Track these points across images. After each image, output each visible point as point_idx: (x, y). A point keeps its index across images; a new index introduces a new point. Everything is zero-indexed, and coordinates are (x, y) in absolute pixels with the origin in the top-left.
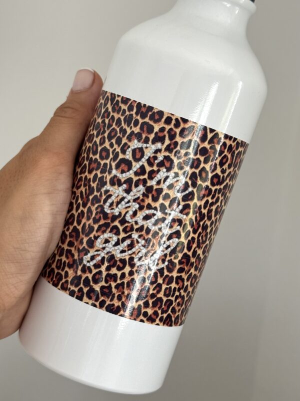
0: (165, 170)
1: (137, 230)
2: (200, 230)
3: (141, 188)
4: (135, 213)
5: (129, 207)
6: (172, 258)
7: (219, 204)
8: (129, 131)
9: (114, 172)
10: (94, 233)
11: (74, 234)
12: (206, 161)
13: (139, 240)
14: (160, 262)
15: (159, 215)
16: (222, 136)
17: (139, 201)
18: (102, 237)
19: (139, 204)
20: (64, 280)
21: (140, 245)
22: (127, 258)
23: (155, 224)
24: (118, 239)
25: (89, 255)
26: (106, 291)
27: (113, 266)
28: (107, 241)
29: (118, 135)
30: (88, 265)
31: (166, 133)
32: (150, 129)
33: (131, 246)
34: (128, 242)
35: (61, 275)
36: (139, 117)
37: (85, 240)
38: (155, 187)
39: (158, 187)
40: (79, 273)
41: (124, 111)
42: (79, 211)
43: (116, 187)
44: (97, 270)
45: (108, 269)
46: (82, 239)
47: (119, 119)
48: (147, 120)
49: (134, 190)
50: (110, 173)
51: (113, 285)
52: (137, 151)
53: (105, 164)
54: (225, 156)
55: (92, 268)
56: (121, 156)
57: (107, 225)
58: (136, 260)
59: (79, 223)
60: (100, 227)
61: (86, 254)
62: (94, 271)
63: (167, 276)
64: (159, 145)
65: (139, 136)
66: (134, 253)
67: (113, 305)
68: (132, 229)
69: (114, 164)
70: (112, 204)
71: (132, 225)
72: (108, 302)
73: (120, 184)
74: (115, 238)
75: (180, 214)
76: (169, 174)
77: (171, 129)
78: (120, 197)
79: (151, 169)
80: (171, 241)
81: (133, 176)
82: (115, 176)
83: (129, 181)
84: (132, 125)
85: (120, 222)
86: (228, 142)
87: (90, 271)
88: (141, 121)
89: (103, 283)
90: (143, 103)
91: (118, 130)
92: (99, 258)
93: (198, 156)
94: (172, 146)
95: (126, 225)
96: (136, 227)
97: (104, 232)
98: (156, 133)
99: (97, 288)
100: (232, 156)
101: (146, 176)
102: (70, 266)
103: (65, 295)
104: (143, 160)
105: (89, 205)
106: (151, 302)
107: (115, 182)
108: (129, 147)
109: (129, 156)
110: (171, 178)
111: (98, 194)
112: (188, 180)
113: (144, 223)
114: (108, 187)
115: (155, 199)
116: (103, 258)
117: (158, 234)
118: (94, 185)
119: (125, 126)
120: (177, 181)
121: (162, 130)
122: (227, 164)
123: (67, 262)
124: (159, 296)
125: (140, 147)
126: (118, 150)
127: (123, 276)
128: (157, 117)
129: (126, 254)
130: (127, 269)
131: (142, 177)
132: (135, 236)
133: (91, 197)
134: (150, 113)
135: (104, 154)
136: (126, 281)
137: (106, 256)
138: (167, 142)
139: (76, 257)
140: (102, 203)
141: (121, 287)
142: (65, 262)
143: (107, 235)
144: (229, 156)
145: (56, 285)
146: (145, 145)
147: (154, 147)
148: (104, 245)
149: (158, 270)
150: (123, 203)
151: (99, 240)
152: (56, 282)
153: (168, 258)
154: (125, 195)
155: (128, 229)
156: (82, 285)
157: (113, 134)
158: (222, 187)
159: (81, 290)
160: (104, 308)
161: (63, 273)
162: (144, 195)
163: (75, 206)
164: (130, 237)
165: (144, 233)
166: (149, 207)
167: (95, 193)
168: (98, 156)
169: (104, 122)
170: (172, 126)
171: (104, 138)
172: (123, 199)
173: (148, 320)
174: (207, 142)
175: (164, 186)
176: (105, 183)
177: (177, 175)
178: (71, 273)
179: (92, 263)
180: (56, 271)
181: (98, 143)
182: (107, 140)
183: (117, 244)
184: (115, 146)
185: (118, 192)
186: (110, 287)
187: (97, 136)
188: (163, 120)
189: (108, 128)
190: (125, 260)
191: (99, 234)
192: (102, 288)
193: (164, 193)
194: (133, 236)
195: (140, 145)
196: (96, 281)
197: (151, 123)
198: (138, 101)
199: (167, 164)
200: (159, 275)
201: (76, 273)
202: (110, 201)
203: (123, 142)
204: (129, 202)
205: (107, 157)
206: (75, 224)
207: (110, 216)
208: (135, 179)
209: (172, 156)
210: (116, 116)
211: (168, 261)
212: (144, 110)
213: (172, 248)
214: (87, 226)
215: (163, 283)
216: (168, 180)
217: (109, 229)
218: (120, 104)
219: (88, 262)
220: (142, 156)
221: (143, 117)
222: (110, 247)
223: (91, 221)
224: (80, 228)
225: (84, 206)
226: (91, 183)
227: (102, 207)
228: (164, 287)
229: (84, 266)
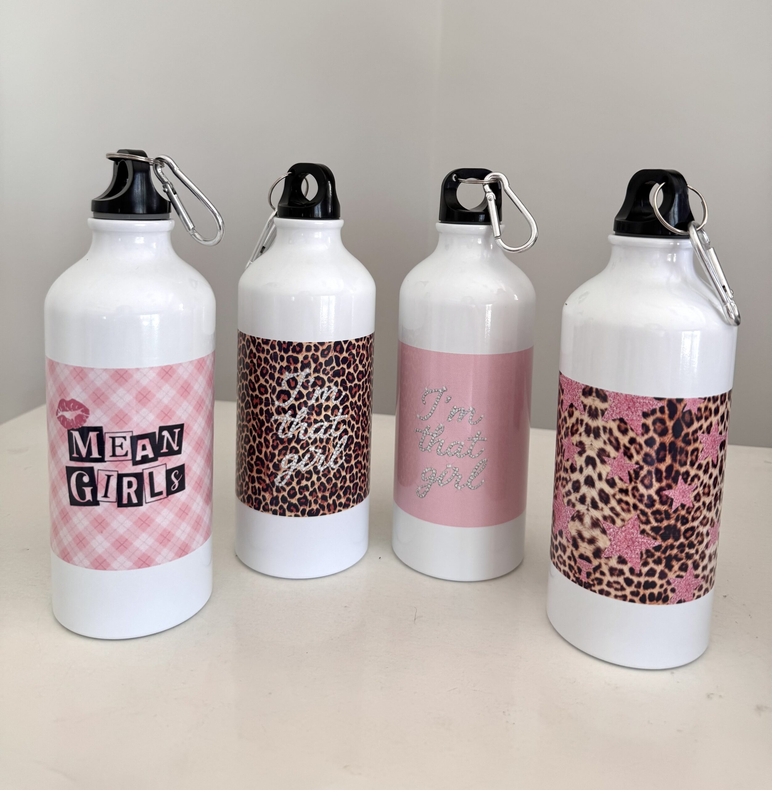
0: (319, 388)
1: (312, 443)
2: (361, 418)
3: (304, 409)
4: (306, 431)
5: (299, 427)
6: (347, 451)
7: (368, 390)
8: (278, 367)
9: (277, 403)
10: (277, 457)
11: (258, 462)
12: (349, 367)
13: (317, 450)
14: (339, 459)
15: (326, 424)
16: (354, 342)
17: (306, 420)
18: (284, 459)
19: (306, 422)
20: (263, 503)
21: (318, 454)
22: (311, 468)
23: (326, 432)
24: (299, 456)
25: (279, 477)
26: (304, 501)
27: (302, 479)
28: (290, 461)
29: (270, 371)
30: (280, 485)
31: (310, 359)
32: (296, 360)
33: (311, 458)
34: (308, 455)
35: (260, 500)
36: (282, 353)
37: (271, 465)
38: (315, 405)
39: (318, 403)
40: (275, 494)
41: (268, 351)
42: (257, 442)
43: (283, 415)
44: (290, 487)
45: (299, 483)
46: (268, 465)
47: (266, 358)
48: (290, 353)
49: (299, 413)
50: (273, 404)
51: (307, 494)
52: (291, 381)
53: (267, 399)
54: (362, 354)
55: (285, 486)
56: (278, 389)
57: (285, 448)
58: (319, 467)
59: (260, 452)
60: (280, 452)
61: (276, 477)
62: (288, 489)
63: (348, 467)
64: (307, 371)
65: (288, 369)
66: (316, 462)
67: (313, 509)
68: (308, 444)
69: (274, 397)
70: (284, 430)
71: (307, 441)
72: (308, 509)
73: (285, 412)
74: (296, 457)
75: (342, 416)
76: (323, 390)
77: (313, 355)
78: (289, 422)
79: (307, 391)
80: (342, 440)
81: (294, 402)
82: (279, 407)
83: (292, 407)
84: (279, 360)
85: (295, 442)
86: (360, 343)
87: (284, 490)
88: (285, 356)
89: (298, 496)
90: (282, 340)
91: (268, 367)
92: (288, 477)
93: (342, 366)
94: (319, 367)
95: (302, 442)
96: (310, 442)
97: (285, 454)
98: (302, 362)
99: (294, 501)
100: (367, 351)
101: (305, 399)
102: (265, 490)
103: (269, 516)
104: (298, 386)
105: (264, 435)
106: (341, 493)
107: (281, 411)
108: (282, 380)
109: (285, 387)
110: (326, 392)
111: (269, 425)
112: (339, 387)
113: (316, 435)
114: (276, 417)
115: (318, 414)
116: (292, 476)
117: (330, 439)
118: (263, 418)
119: (273, 363)
120: (332, 392)
121: (306, 357)
122: (365, 359)
123: (261, 487)
124: (346, 485)
125: (292, 377)
126: (274, 384)
127: (313, 484)
128: (298, 349)
129: (310, 465)
130: (315, 477)
131: (302, 401)
132: (312, 448)
133: (263, 429)
134: (291, 347)
135: (262, 390)
136: (316, 487)
137: (294, 474)
138: (313, 366)
139: (268, 481)
140: (275, 432)
141: (314, 493)
142: (259, 488)
143: (288, 457)
144: (365, 352)
145: (258, 509)
146: (295, 374)
147: (304, 374)
148: (289, 465)
149: (339, 466)
150: (293, 426)
151: (283, 462)
152: (257, 506)
153: (344, 453)
154: (293, 419)
155: (304, 446)
156: (281, 503)
157: (265, 372)
158: (367, 377)
159: (281, 507)
160: (306, 515)
161: (261, 497)
162: (308, 414)
163: (251, 438)
164: (308, 451)
165: (318, 443)
166: (316, 421)
167: (266, 424)
168: (257, 392)
169: (252, 362)
170: (313, 352)
171: (257, 376)
172: (292, 423)
173: (344, 508)
174: (345, 352)
175: (322, 401)
176: (273, 414)
177: (329, 388)
178: (267, 495)
179: (283, 483)
180: (254, 497)
181: (254, 381)
182: (261, 378)
183: (299, 460)
184: (271, 382)
185: (286, 418)
186: (305, 497)
187: (251, 375)
188: (304, 349)
189: (259, 367)
190: (310, 471)
191: (281, 457)
192: (299, 500)
193: (324, 406)
194: (310, 449)
195: (292, 375)
196: (292, 496)
197: (295, 355)
198: (277, 340)
199: (320, 383)
200: (341, 470)
201: (272, 494)
202: (281, 428)
203: (276, 377)
204: (298, 424)
205: (266, 392)
206: (257, 454)
207: (286, 440)
208: (297, 404)
209: (321, 375)
210: (263, 356)
211: (345, 455)
212: (285, 346)
213: (344, 444)
214: (269, 454)
215: (346, 474)
216: (324, 395)
217: (289, 451)
218: (263, 345)
219: (280, 483)
220: (296, 383)
221: (286, 351)
222: (294, 465)
223: (270, 448)
224: (262, 456)
225: (260, 437)
226: (260, 416)
227: (276, 434)
228: (348, 476)
229: (277, 487)
